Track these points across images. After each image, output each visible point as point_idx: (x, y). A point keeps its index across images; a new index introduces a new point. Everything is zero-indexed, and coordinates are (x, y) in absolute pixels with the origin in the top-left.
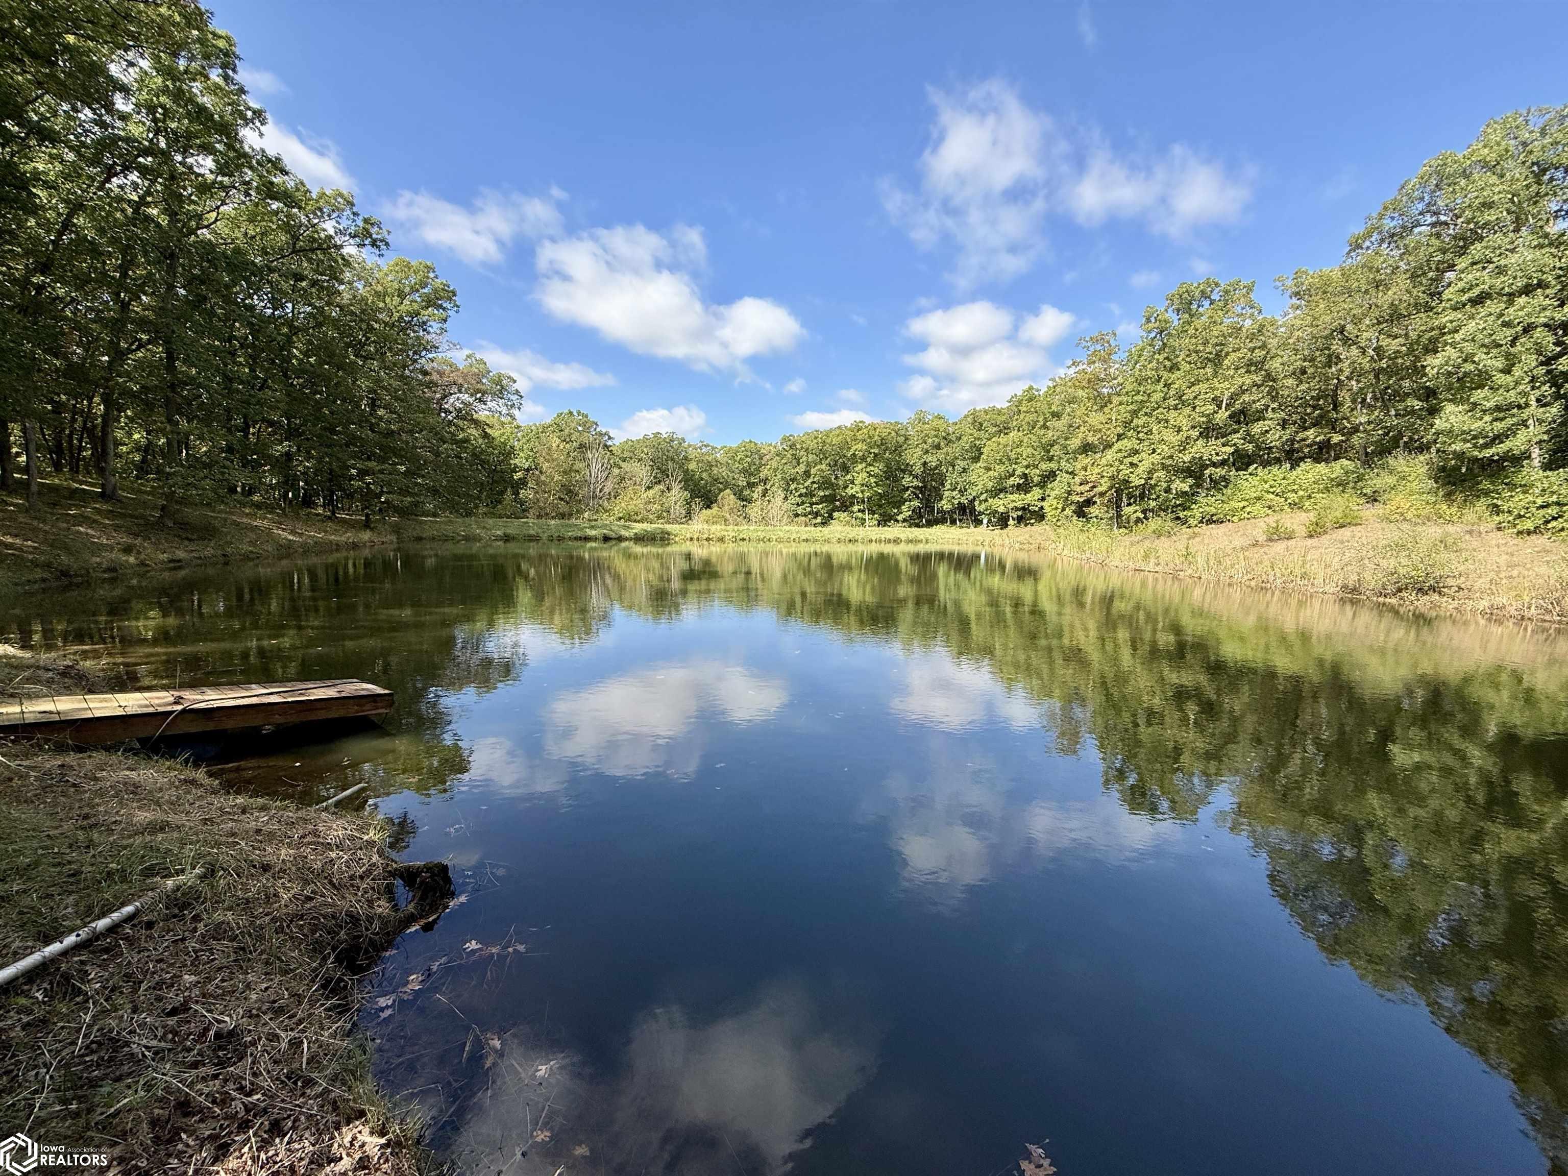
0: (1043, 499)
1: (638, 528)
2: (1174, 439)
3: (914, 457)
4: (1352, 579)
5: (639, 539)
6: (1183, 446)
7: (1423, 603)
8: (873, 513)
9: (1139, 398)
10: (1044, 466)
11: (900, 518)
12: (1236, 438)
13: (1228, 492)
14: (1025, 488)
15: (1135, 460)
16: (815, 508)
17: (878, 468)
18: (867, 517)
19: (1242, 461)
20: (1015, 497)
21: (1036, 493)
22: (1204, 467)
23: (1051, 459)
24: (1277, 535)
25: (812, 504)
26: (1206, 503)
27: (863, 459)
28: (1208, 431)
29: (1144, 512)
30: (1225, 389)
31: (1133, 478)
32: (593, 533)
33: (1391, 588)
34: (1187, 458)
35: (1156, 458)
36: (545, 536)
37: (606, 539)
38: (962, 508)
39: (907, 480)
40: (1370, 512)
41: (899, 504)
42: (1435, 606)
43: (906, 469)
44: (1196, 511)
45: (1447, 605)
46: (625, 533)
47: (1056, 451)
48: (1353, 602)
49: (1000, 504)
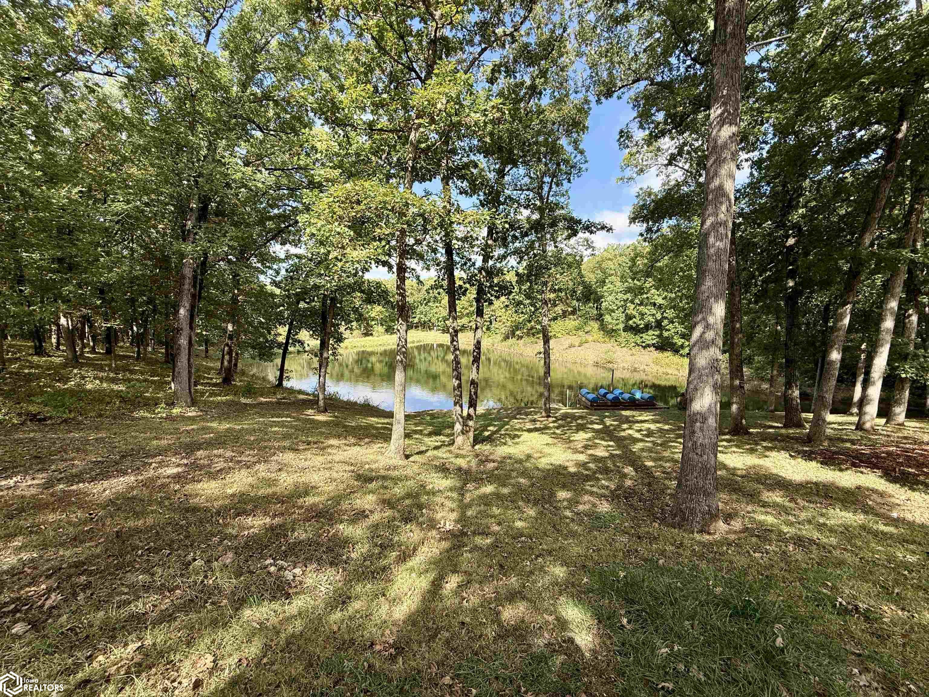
0: (470, 322)
4: (595, 360)
7: (611, 366)
10: (471, 309)
21: (466, 320)
23: (472, 306)
24: (571, 346)
33: (605, 362)
40: (590, 338)
45: (615, 366)
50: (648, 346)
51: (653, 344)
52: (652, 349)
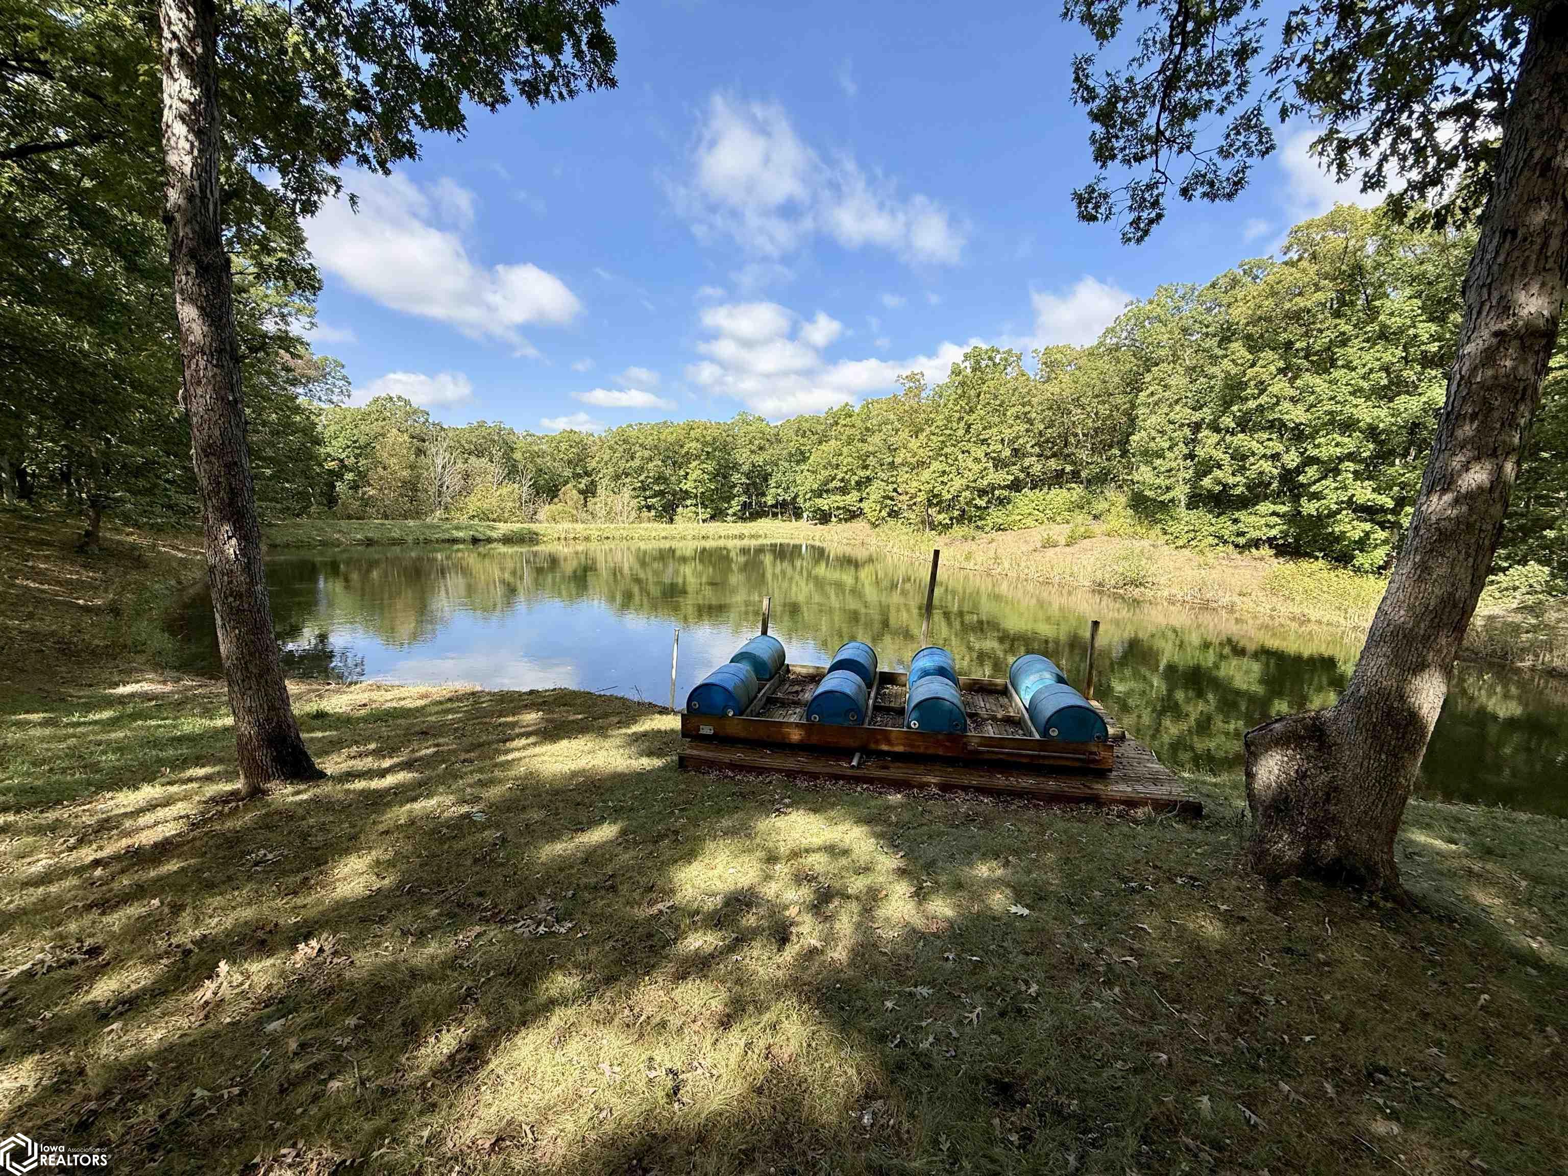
0: (861, 500)
1: (503, 528)
2: (976, 468)
3: (743, 457)
4: (1099, 576)
5: (507, 540)
6: (983, 473)
7: (1137, 592)
8: (706, 507)
9: (948, 432)
10: (862, 473)
11: (730, 512)
12: (1015, 469)
13: (1010, 507)
14: (844, 491)
15: (945, 479)
16: (651, 501)
17: (710, 466)
18: (700, 510)
19: (1016, 486)
20: (838, 498)
21: (854, 496)
22: (994, 489)
23: (866, 467)
24: (1049, 544)
25: (646, 498)
26: (996, 515)
27: (697, 457)
28: (999, 463)
29: (951, 519)
30: (1008, 433)
31: (944, 493)
32: (461, 534)
33: (1121, 583)
34: (985, 483)
35: (964, 482)
36: (410, 539)
37: (475, 541)
38: (783, 505)
39: (735, 477)
40: (1098, 528)
41: (729, 499)
42: (1142, 594)
43: (736, 467)
44: (989, 521)
45: (1149, 594)
46: (494, 535)
47: (872, 461)
48: (1100, 592)
49: (824, 503)
50: (1256, 543)
51: (1270, 541)
52: (1266, 551)
